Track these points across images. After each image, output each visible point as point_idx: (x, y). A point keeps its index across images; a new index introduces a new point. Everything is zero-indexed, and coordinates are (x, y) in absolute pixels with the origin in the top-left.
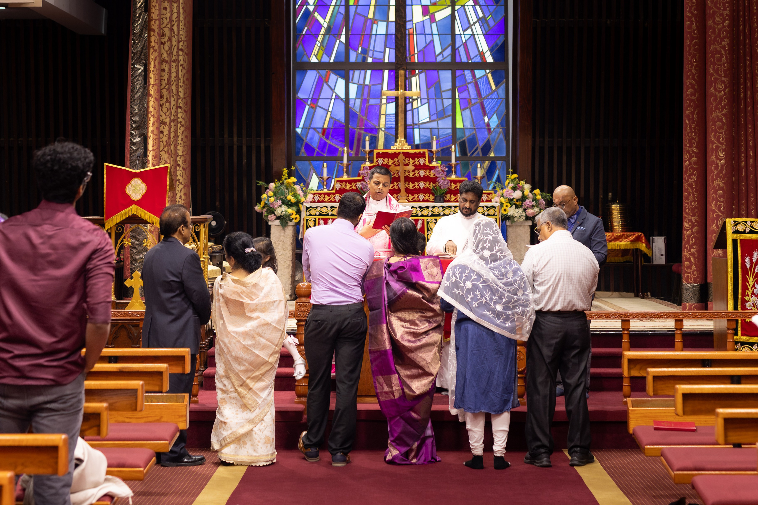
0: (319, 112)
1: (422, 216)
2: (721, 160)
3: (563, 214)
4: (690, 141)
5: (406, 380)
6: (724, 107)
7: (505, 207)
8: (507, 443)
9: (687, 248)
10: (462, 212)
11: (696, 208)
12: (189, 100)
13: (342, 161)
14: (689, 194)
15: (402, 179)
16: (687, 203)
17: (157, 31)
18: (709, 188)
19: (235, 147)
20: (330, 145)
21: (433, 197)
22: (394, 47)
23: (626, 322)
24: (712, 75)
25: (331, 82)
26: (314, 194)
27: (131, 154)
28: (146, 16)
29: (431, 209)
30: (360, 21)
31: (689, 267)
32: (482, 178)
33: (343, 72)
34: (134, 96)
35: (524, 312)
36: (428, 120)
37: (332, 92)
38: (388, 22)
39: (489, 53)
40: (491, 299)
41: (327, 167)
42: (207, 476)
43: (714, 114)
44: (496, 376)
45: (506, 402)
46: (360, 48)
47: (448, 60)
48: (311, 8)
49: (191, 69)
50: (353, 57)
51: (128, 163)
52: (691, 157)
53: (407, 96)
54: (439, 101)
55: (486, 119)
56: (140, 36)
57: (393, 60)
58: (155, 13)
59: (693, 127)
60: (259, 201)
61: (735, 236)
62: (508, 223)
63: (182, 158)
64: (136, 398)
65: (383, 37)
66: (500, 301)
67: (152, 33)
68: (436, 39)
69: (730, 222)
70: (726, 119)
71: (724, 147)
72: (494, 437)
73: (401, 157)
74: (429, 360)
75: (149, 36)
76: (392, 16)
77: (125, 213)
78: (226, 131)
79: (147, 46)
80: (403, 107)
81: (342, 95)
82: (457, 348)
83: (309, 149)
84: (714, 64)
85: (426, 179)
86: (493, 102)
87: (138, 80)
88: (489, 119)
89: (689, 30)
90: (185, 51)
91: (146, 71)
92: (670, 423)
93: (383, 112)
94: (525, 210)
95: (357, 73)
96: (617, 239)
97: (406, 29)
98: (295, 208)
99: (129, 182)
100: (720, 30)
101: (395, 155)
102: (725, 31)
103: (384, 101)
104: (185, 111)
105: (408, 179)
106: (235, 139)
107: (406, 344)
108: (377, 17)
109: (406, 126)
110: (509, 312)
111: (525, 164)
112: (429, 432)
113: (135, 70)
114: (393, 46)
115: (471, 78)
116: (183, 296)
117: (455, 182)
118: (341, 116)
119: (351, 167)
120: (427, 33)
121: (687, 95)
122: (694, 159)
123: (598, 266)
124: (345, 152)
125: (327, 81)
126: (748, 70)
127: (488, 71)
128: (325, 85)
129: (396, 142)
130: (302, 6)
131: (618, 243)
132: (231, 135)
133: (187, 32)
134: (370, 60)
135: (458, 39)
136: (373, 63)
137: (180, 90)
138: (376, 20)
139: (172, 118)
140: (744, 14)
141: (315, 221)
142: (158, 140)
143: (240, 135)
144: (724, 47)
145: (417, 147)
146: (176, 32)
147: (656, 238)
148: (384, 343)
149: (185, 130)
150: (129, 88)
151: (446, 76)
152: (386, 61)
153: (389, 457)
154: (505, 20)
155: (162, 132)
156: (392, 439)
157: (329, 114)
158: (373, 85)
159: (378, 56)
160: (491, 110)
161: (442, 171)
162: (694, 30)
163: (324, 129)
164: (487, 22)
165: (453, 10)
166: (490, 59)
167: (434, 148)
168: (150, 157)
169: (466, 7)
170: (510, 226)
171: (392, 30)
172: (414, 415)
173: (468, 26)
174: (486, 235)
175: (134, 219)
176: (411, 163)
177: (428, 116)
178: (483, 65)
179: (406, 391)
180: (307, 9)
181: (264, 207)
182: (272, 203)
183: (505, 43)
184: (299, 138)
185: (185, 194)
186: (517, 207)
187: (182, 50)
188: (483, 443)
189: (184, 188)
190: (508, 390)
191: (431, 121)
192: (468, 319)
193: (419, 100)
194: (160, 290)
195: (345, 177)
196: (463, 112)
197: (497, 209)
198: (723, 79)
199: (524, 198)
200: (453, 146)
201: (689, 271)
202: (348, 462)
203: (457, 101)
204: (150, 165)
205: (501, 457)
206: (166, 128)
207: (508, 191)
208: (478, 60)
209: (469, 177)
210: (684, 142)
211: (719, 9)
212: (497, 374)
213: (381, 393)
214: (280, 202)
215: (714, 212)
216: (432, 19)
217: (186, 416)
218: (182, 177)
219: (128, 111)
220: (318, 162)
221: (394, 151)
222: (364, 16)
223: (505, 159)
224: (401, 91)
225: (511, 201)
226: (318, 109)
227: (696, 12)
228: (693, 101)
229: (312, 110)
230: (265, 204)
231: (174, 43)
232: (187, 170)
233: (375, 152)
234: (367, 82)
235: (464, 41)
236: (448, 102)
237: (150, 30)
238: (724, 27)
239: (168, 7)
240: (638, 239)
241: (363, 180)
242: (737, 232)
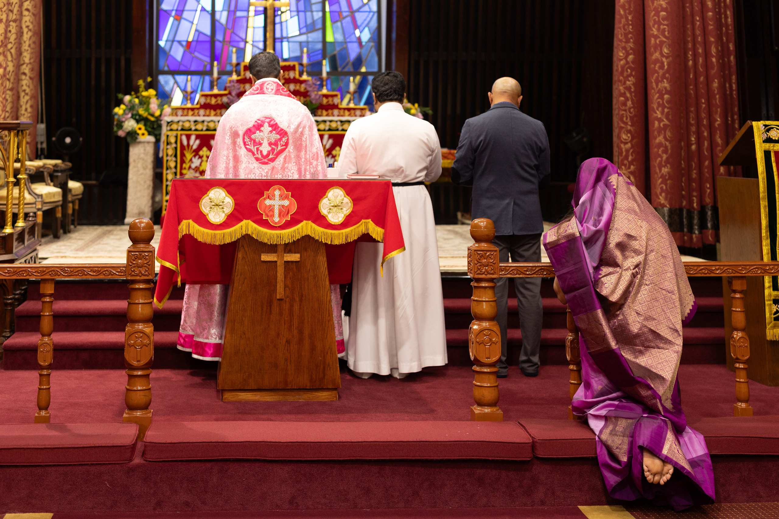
0: (184, 24)
2: (666, 57)
19: (93, 60)
26: (176, 109)
32: (355, 92)
36: (297, 33)
37: (197, 4)
41: (192, 81)
43: (655, 3)
53: (275, 7)
54: (308, 14)
55: (357, 33)
61: (767, 146)
63: (29, 66)
69: (758, 126)
70: (672, 8)
71: (669, 42)
80: (272, 18)
81: (209, 8)
86: (365, 15)
88: (360, 32)
93: (250, 24)
98: (143, 123)
103: (252, 13)
104: (34, 15)
106: (93, 51)
109: (274, 39)
117: (326, 96)
118: (206, 29)
122: (633, 56)
141: (176, 137)
149: (33, 35)
157: (194, 26)
160: (362, 23)
161: (314, 84)
163: (187, 42)
167: (305, 62)
177: (297, 29)
184: (162, 51)
185: (32, 106)
189: (31, 99)
191: (301, 34)
193: (288, 12)
196: (334, 26)
200: (324, 61)
203: (328, 14)
209: (340, 91)
214: (129, 116)
218: (29, 87)
220: (181, 76)
224: (270, 1)
226: (183, 22)
229: (176, 23)
232: (35, 80)
233: (242, 65)
236: (318, 15)
241: (230, 94)
242: (769, 140)
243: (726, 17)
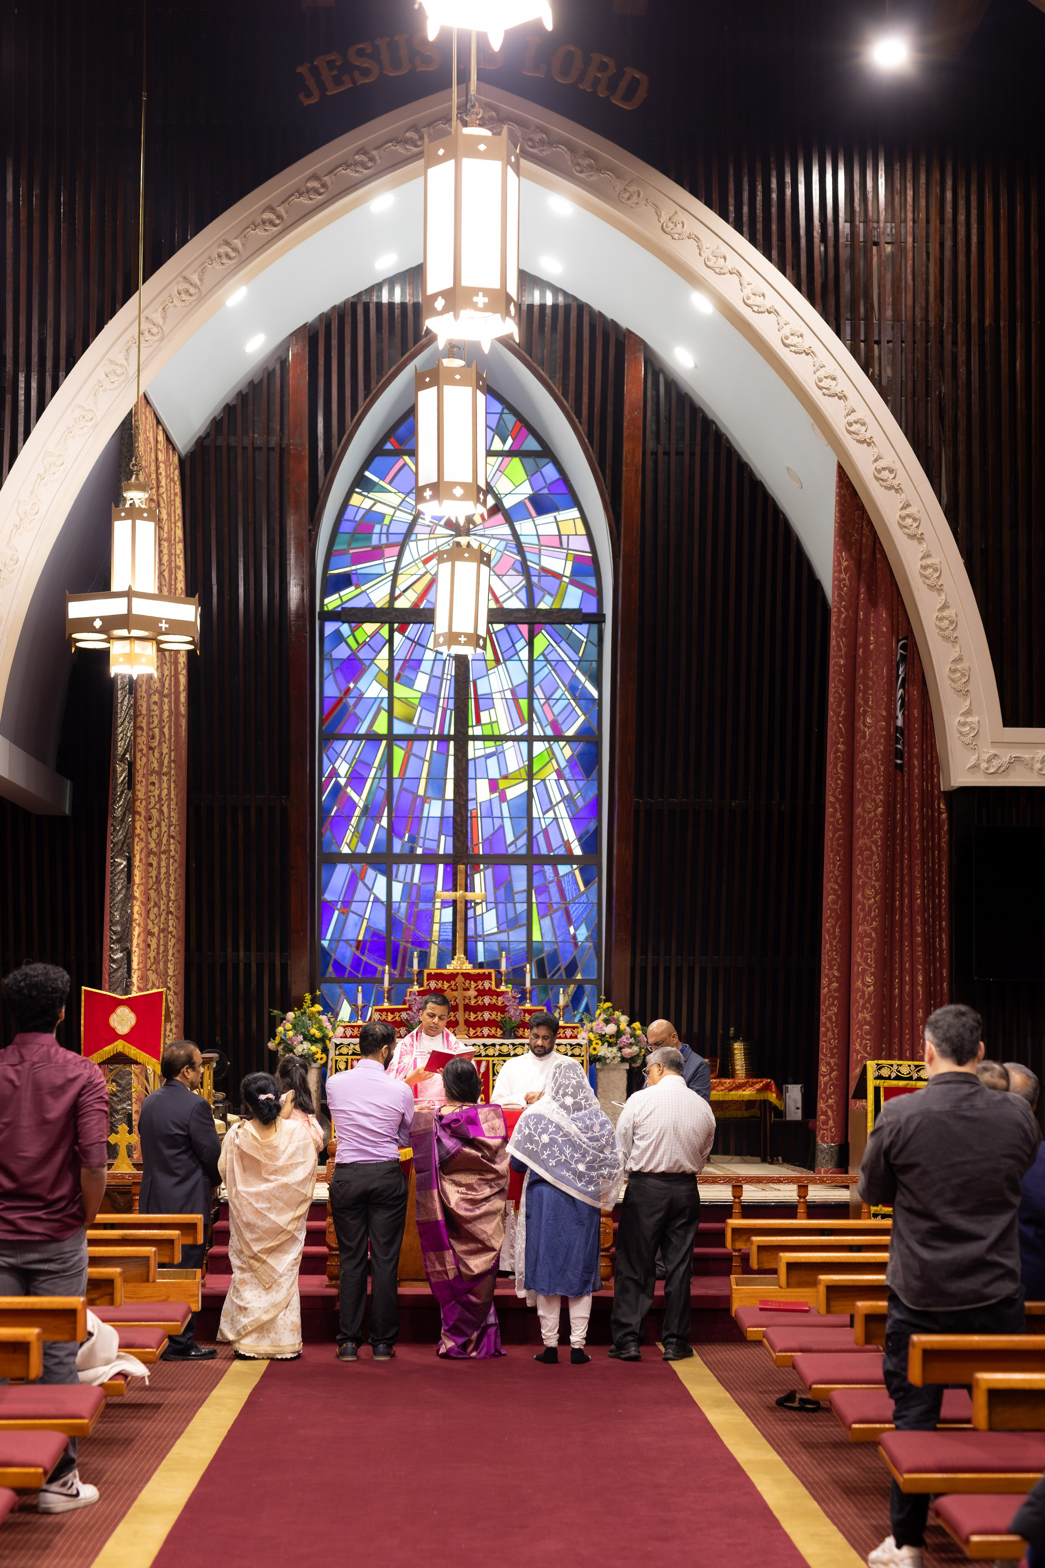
0: (353, 919)
1: (487, 1056)
2: (868, 986)
3: (680, 1057)
4: (830, 962)
5: (462, 1256)
6: (873, 919)
7: (594, 1045)
8: (587, 1332)
9: (823, 1099)
10: (533, 1051)
11: (836, 1047)
12: (182, 903)
13: (383, 983)
14: (828, 1030)
15: (461, 1008)
16: (825, 1041)
17: (143, 814)
18: (852, 1022)
19: (241, 965)
20: (366, 963)
21: (501, 1032)
22: (451, 834)
23: (737, 1189)
24: (859, 878)
25: (368, 880)
26: (345, 1027)
27: (110, 974)
28: (130, 795)
29: (498, 1047)
30: (407, 798)
31: (825, 1123)
32: (566, 1007)
33: (384, 867)
34: (114, 900)
35: (610, 1174)
36: (495, 930)
37: (368, 893)
38: (444, 801)
39: (576, 842)
40: (572, 1157)
41: (363, 991)
42: (221, 1370)
43: (861, 928)
44: (575, 1251)
45: (586, 1283)
46: (407, 835)
47: (523, 851)
48: (342, 781)
49: (184, 863)
50: (398, 847)
51: (107, 986)
52: (830, 982)
53: (468, 898)
54: (510, 906)
55: (572, 929)
56: (122, 821)
57: (450, 851)
58: (141, 790)
59: (834, 944)
60: (273, 1035)
61: (878, 1082)
62: (598, 1066)
63: (173, 979)
64: (148, 1267)
65: (437, 821)
66: (583, 1159)
67: (137, 817)
68: (508, 824)
69: (871, 1065)
70: (876, 934)
71: (873, 970)
72: (572, 1325)
73: (460, 979)
74: (490, 1232)
75: (134, 821)
76: (450, 794)
77: (108, 1050)
78: (230, 942)
79: (130, 835)
80: (463, 913)
81: (383, 898)
82: (528, 1217)
83: (339, 968)
84: (863, 864)
85: (492, 1008)
86: (582, 907)
87: (119, 879)
88: (576, 929)
89: (831, 820)
90: (177, 838)
91: (130, 866)
92: (779, 1303)
93: (436, 919)
94: (620, 1049)
95: (402, 867)
96: (739, 1087)
97: (467, 810)
98: (320, 1046)
99: (113, 1010)
100: (871, 820)
101: (452, 977)
102: (877, 821)
103: (438, 905)
104: (177, 918)
105: (468, 1008)
106: (242, 954)
107: (462, 1213)
108: (429, 794)
109: (466, 938)
110: (594, 1174)
111: (622, 989)
112: (492, 1319)
113: (115, 865)
114: (451, 832)
115: (552, 875)
116: (190, 1153)
117: (529, 1012)
118: (381, 924)
119: (393, 991)
120: (495, 815)
121: (828, 904)
122: (835, 985)
123: (714, 1122)
124: (387, 972)
125: (363, 879)
126: (906, 871)
127: (575, 866)
128: (360, 884)
129: (453, 959)
130: (330, 777)
131: (740, 1092)
132: (236, 949)
133: (179, 813)
134: (419, 851)
135: (536, 823)
136: (424, 855)
137: (171, 889)
138: (429, 798)
139: (162, 926)
140: (902, 799)
141: (347, 1062)
142: (145, 956)
143: (247, 949)
144: (875, 842)
145: (481, 966)
146: (166, 815)
147: (790, 1086)
148: (435, 1212)
149: (177, 942)
150: (108, 889)
151: (519, 873)
152: (441, 852)
153: (442, 1350)
154: (598, 799)
155: (149, 946)
156: (446, 1328)
157: (365, 921)
158: (423, 883)
159: (431, 845)
160: (578, 918)
161: (514, 997)
162: (838, 820)
163: (359, 942)
164: (575, 801)
165: (530, 786)
166: (577, 851)
167: (503, 968)
168: (135, 979)
169: (547, 782)
170: (601, 1070)
171: (450, 811)
172: (473, 1299)
173: (549, 806)
174: (569, 1078)
175: (120, 1059)
176: (473, 987)
177: (495, 924)
178: (569, 858)
179: (463, 1269)
180: (337, 783)
181: (279, 1044)
182: (290, 1039)
183: (598, 829)
184: (325, 953)
185: (176, 1026)
186: (610, 1045)
187: (173, 837)
188: (558, 1332)
190: (590, 1268)
191: (500, 932)
192: (542, 1181)
193: (484, 904)
194: (162, 1146)
195: (386, 1005)
196: (542, 921)
197: (583, 1048)
198: (873, 883)
199: (619, 1034)
200: (528, 966)
201: (825, 1127)
202: (393, 1356)
203: (534, 906)
204: (135, 988)
205: (580, 1349)
206: (154, 940)
207: (598, 1025)
208: (562, 851)
209: (548, 1005)
210: (823, 963)
211: (871, 792)
212: (576, 1248)
213: (432, 1272)
214: (301, 1038)
215: (858, 1052)
216: (503, 798)
217: (198, 1295)
218: (176, 1004)
219: (107, 919)
220: (350, 985)
221: (450, 972)
222: (413, 793)
223: (596, 983)
224: (460, 893)
225: (602, 1037)
226: (351, 916)
227: (841, 797)
228: (834, 910)
229: (343, 917)
230: (282, 1039)
231: (164, 829)
232: (180, 996)
233: (426, 972)
234: (416, 880)
235: (544, 827)
236: (522, 907)
237: (135, 813)
238: (876, 815)
239: (156, 782)
240: (766, 1088)
241: (410, 1009)
242: (880, 1077)
243: (941, 941)
